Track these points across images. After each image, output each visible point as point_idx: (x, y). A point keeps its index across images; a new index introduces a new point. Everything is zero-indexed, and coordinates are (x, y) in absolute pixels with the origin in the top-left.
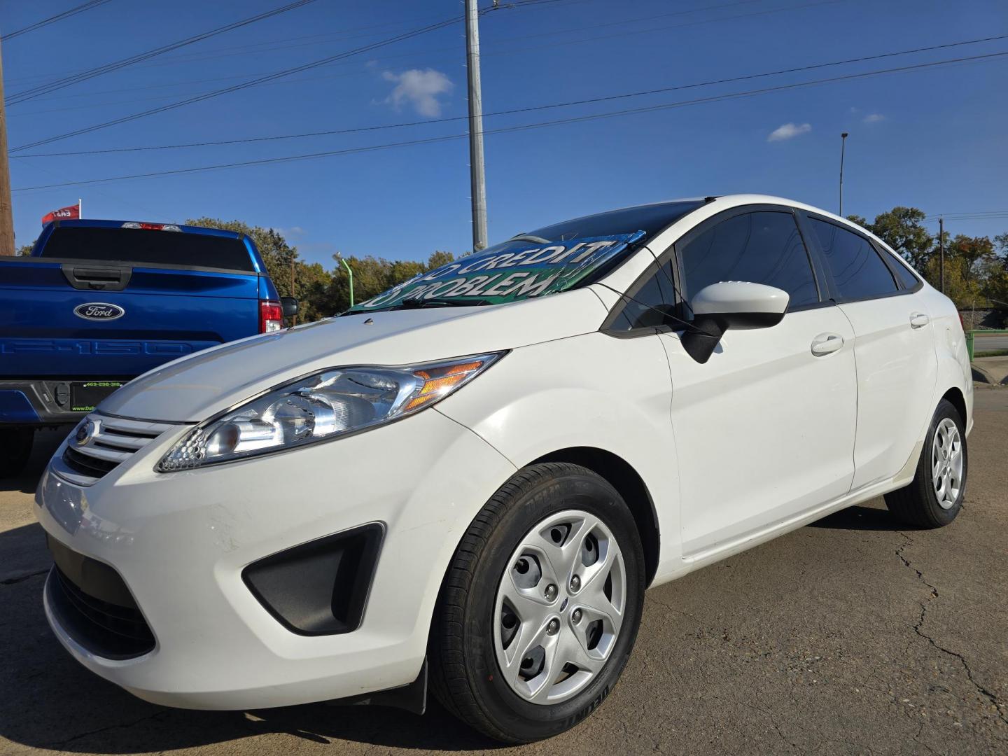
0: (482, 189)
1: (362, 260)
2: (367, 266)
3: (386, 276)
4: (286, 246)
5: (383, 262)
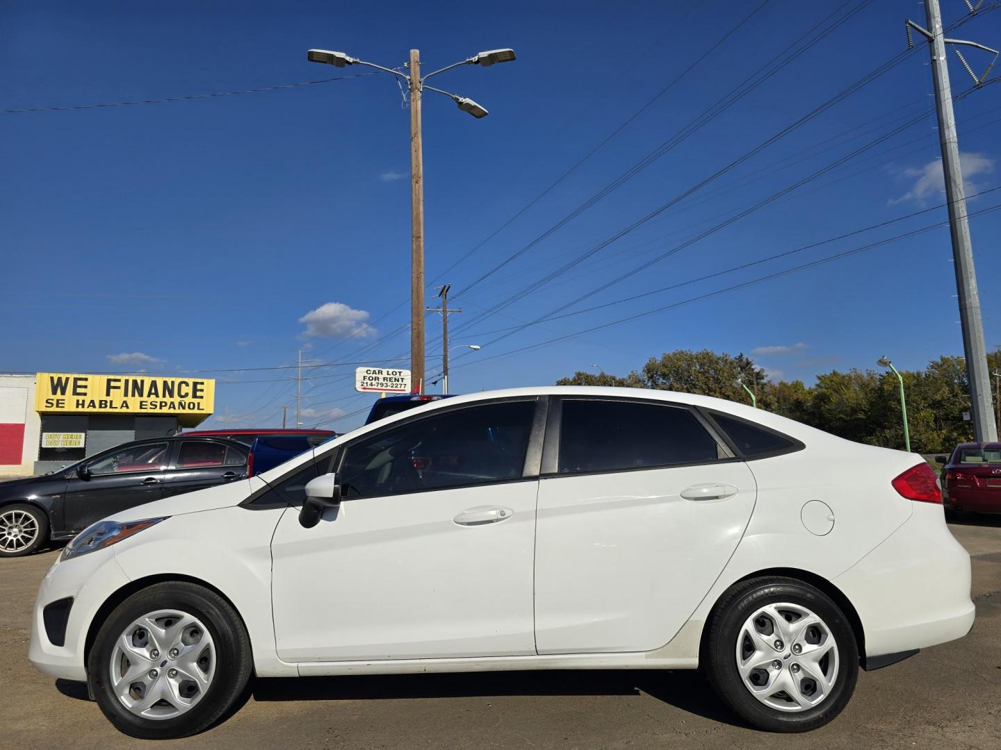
0: (972, 284)
3: (873, 389)
4: (753, 369)
5: (870, 374)
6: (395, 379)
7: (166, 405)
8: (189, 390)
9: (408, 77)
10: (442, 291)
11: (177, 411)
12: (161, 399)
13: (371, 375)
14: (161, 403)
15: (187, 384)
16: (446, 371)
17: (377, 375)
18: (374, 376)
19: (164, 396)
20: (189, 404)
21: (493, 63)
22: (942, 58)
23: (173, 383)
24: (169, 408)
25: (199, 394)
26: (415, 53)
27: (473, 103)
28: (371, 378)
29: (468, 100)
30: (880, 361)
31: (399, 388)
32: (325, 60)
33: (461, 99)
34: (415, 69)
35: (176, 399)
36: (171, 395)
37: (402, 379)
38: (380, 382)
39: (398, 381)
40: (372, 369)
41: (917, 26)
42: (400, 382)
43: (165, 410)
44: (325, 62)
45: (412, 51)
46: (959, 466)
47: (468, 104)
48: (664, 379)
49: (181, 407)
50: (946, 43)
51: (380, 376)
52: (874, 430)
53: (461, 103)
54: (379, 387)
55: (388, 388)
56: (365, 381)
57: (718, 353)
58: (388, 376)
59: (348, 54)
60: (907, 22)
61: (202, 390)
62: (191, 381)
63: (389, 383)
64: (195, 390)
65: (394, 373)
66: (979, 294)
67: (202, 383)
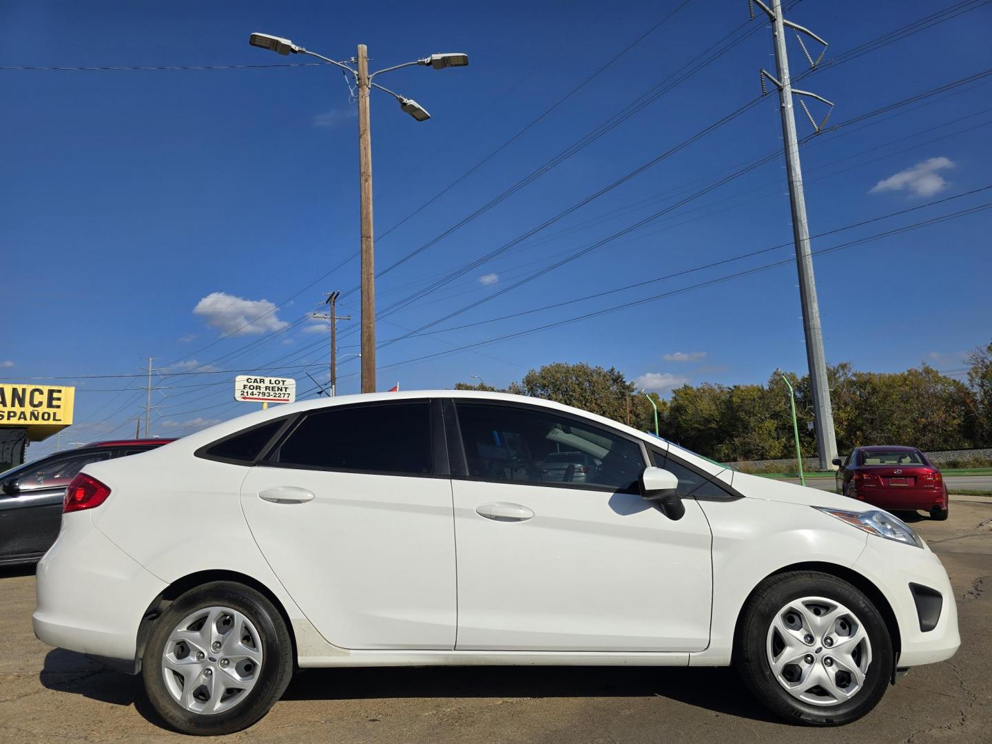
0: (815, 308)
1: (699, 387)
2: (704, 393)
3: (723, 401)
4: (624, 382)
5: (721, 388)
6: (278, 388)
7: (15, 416)
8: (44, 398)
9: (356, 72)
10: (331, 298)
11: (28, 422)
12: (9, 408)
13: (252, 384)
14: (9, 413)
15: (41, 392)
16: (333, 380)
17: (259, 384)
18: (255, 384)
19: (13, 405)
20: (43, 414)
21: (446, 66)
22: (789, 106)
23: (24, 390)
24: (19, 419)
25: (55, 403)
26: (363, 49)
27: (417, 105)
28: (252, 387)
29: (412, 102)
30: (775, 373)
31: (282, 398)
32: (268, 46)
33: (405, 100)
34: (364, 64)
35: (28, 409)
36: (22, 404)
37: (286, 388)
38: (261, 391)
39: (281, 390)
40: (253, 378)
41: (770, 76)
42: (284, 391)
43: (14, 421)
44: (268, 48)
45: (360, 46)
46: (863, 467)
47: (412, 106)
48: (542, 390)
49: (33, 418)
50: (792, 92)
51: (262, 385)
52: (724, 439)
53: (405, 104)
54: (261, 396)
55: (271, 397)
56: (245, 391)
57: (592, 366)
58: (271, 386)
59: (293, 43)
60: (761, 71)
61: (59, 399)
62: (45, 389)
63: (272, 393)
64: (51, 398)
65: (277, 382)
66: (821, 316)
67: (60, 391)
